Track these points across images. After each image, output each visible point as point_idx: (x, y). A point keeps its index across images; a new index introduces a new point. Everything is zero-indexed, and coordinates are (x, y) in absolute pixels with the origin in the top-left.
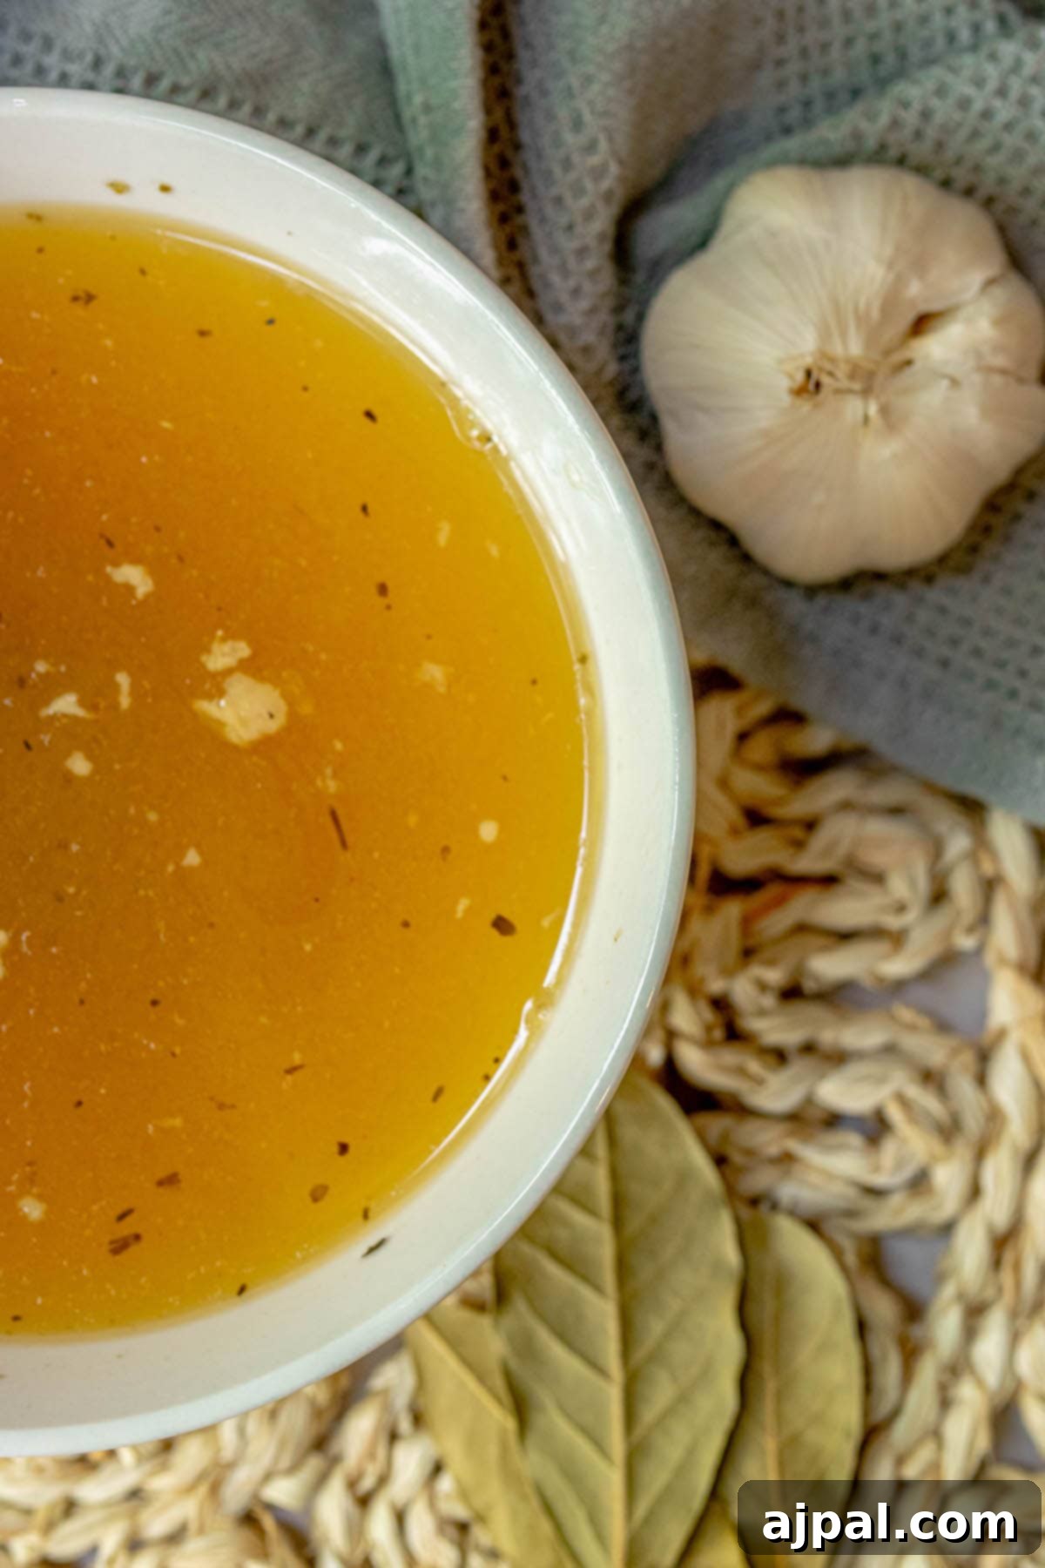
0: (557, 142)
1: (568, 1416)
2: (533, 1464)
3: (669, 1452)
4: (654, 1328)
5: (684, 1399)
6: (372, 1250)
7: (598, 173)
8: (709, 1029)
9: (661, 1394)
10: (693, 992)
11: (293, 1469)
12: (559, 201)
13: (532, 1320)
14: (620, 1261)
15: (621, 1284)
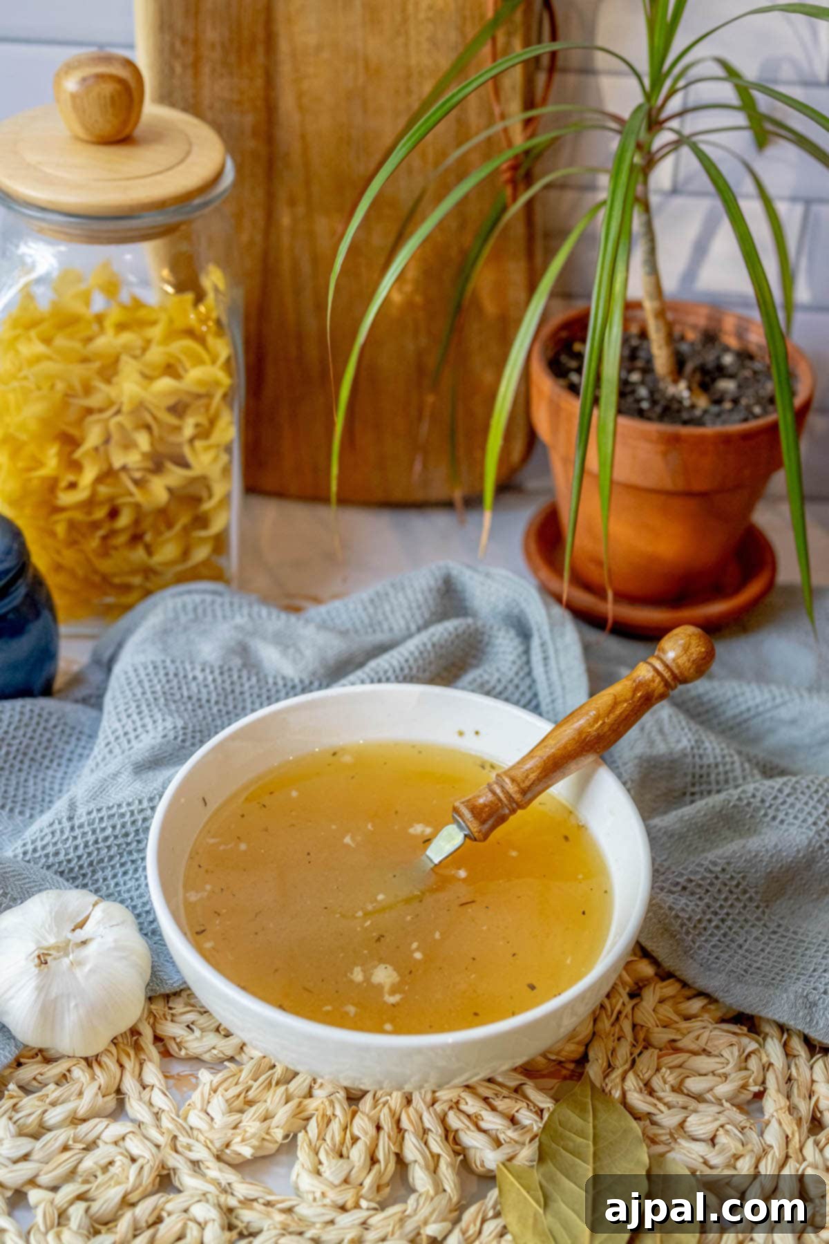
2: (549, 1221)
13: (554, 1169)
14: (595, 1154)
15: (594, 1162)
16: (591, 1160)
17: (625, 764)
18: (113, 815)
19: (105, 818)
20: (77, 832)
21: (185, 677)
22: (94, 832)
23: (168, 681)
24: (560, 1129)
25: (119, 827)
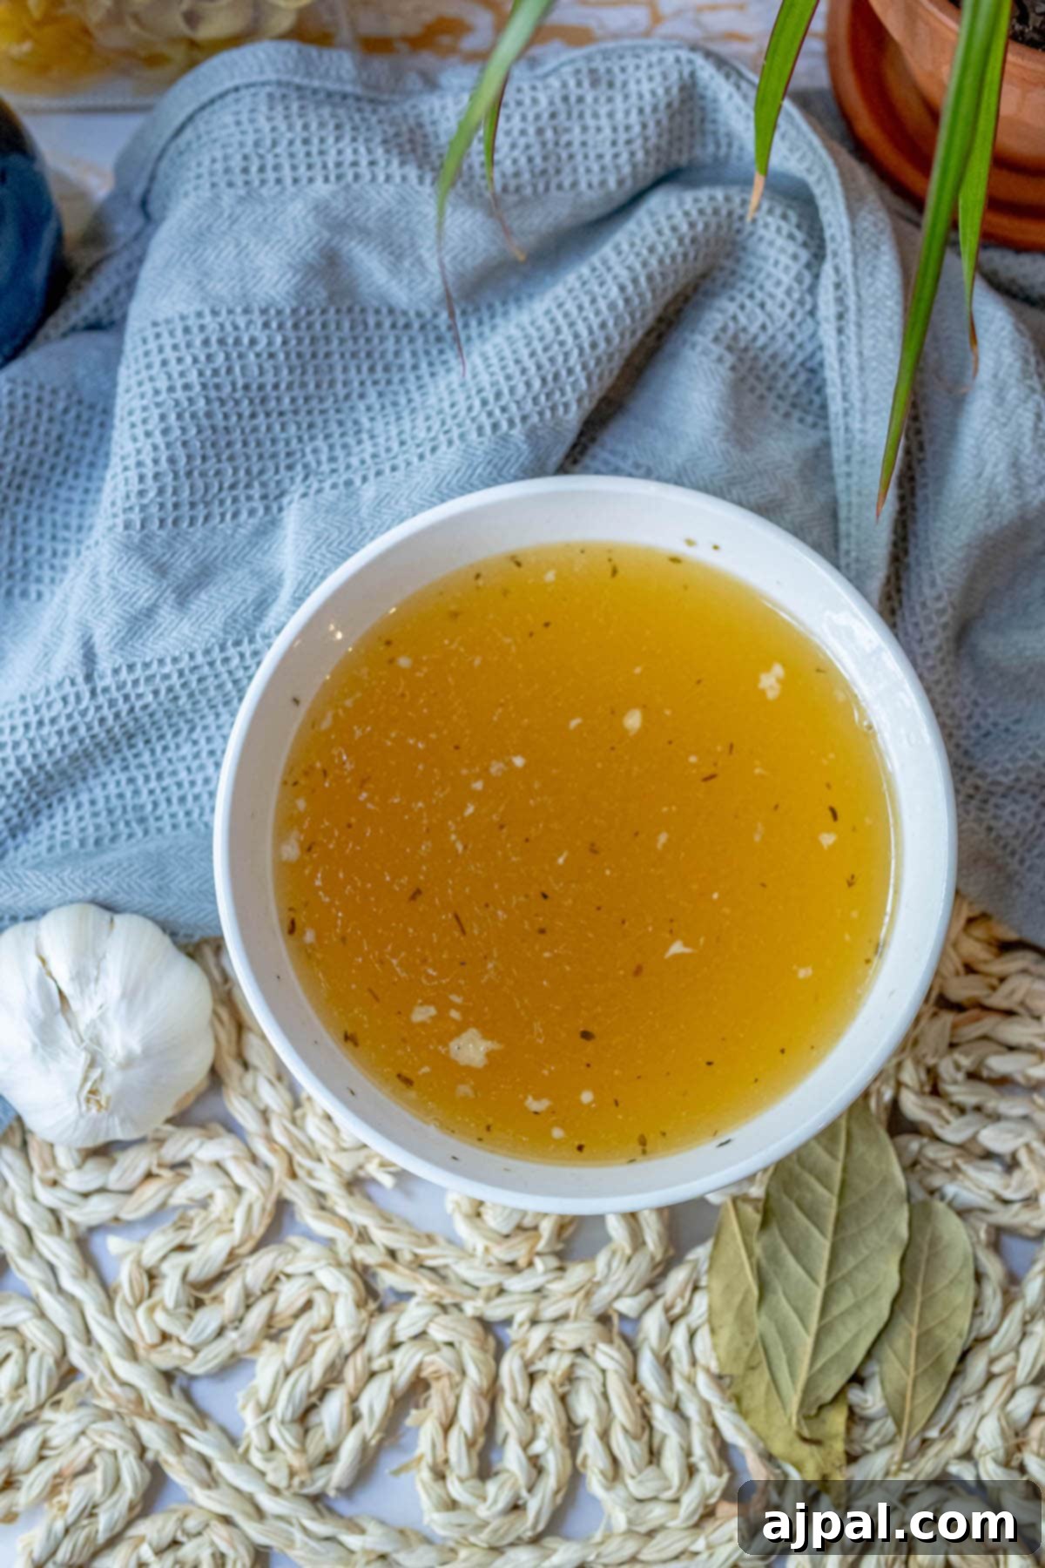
0: (920, 593)
1: (789, 1300)
2: (762, 1323)
3: (844, 1334)
4: (850, 1262)
5: (858, 1306)
6: (722, 1145)
7: (941, 612)
8: (922, 1085)
9: (845, 1301)
10: (917, 1062)
11: (636, 1294)
12: (916, 625)
13: (780, 1241)
14: (838, 1219)
15: (836, 1232)
16: (830, 1228)
17: (942, 561)
18: (153, 676)
19: (142, 681)
20: (102, 699)
21: (237, 342)
22: (126, 698)
23: (209, 358)
24: (797, 1169)
25: (163, 692)
